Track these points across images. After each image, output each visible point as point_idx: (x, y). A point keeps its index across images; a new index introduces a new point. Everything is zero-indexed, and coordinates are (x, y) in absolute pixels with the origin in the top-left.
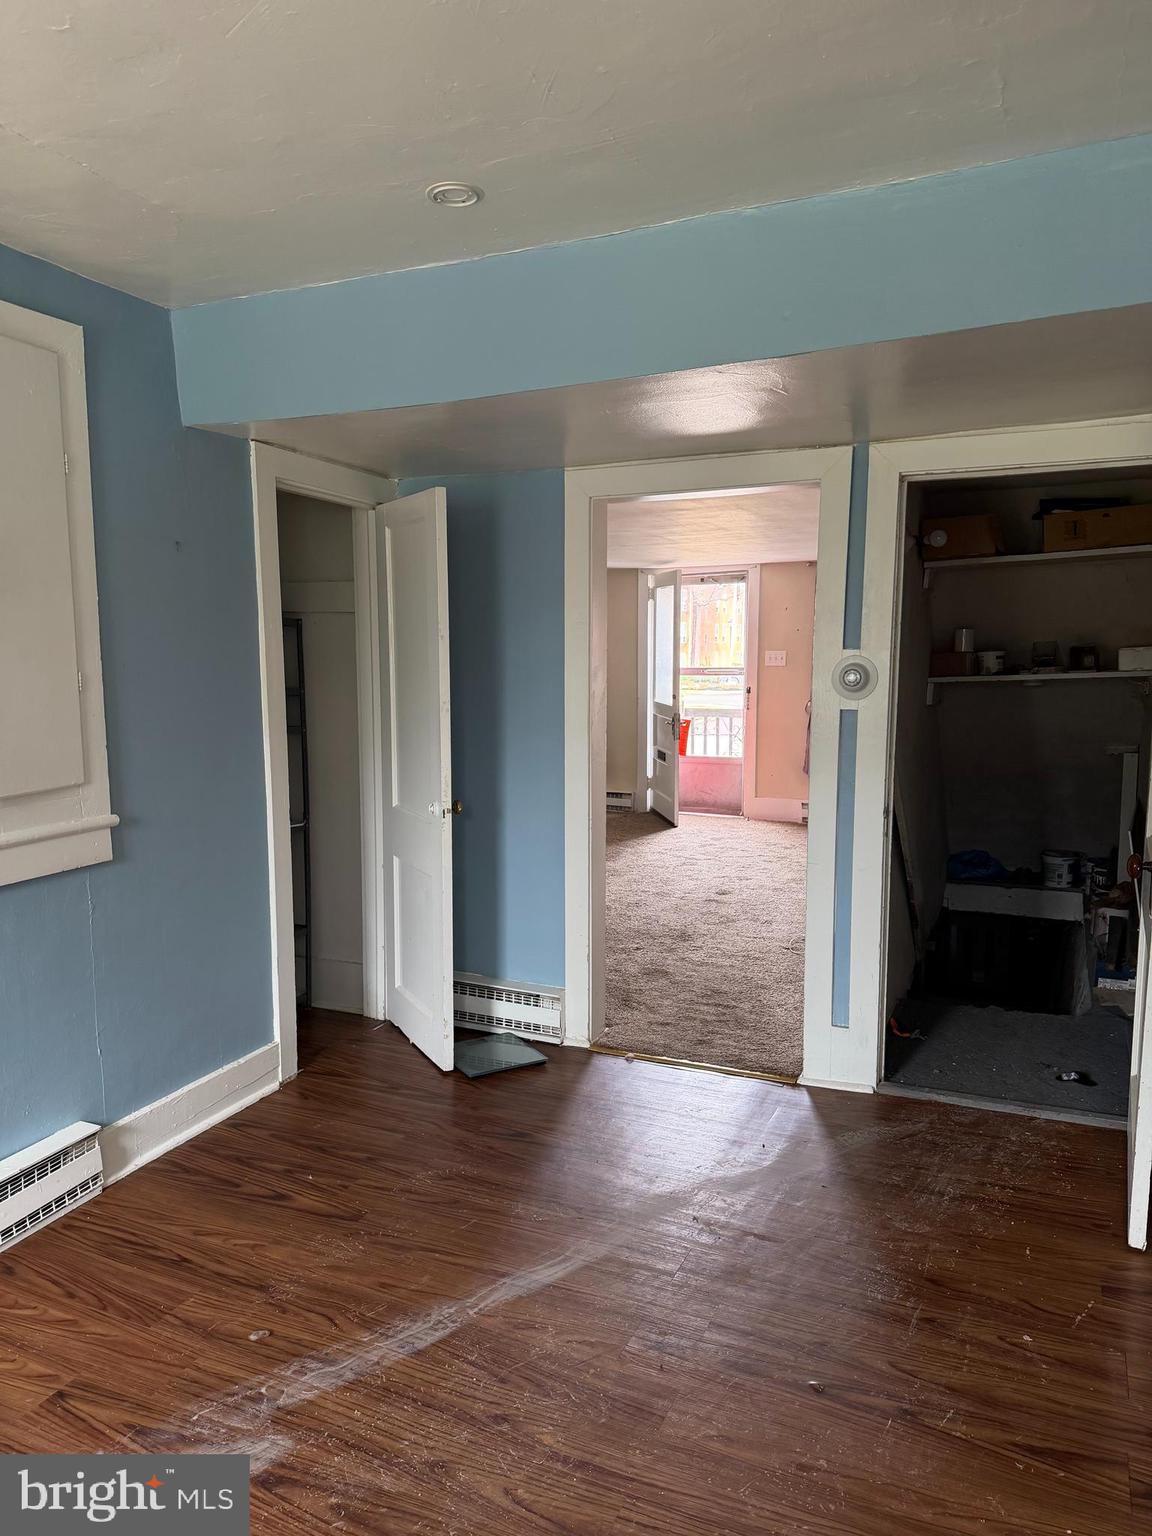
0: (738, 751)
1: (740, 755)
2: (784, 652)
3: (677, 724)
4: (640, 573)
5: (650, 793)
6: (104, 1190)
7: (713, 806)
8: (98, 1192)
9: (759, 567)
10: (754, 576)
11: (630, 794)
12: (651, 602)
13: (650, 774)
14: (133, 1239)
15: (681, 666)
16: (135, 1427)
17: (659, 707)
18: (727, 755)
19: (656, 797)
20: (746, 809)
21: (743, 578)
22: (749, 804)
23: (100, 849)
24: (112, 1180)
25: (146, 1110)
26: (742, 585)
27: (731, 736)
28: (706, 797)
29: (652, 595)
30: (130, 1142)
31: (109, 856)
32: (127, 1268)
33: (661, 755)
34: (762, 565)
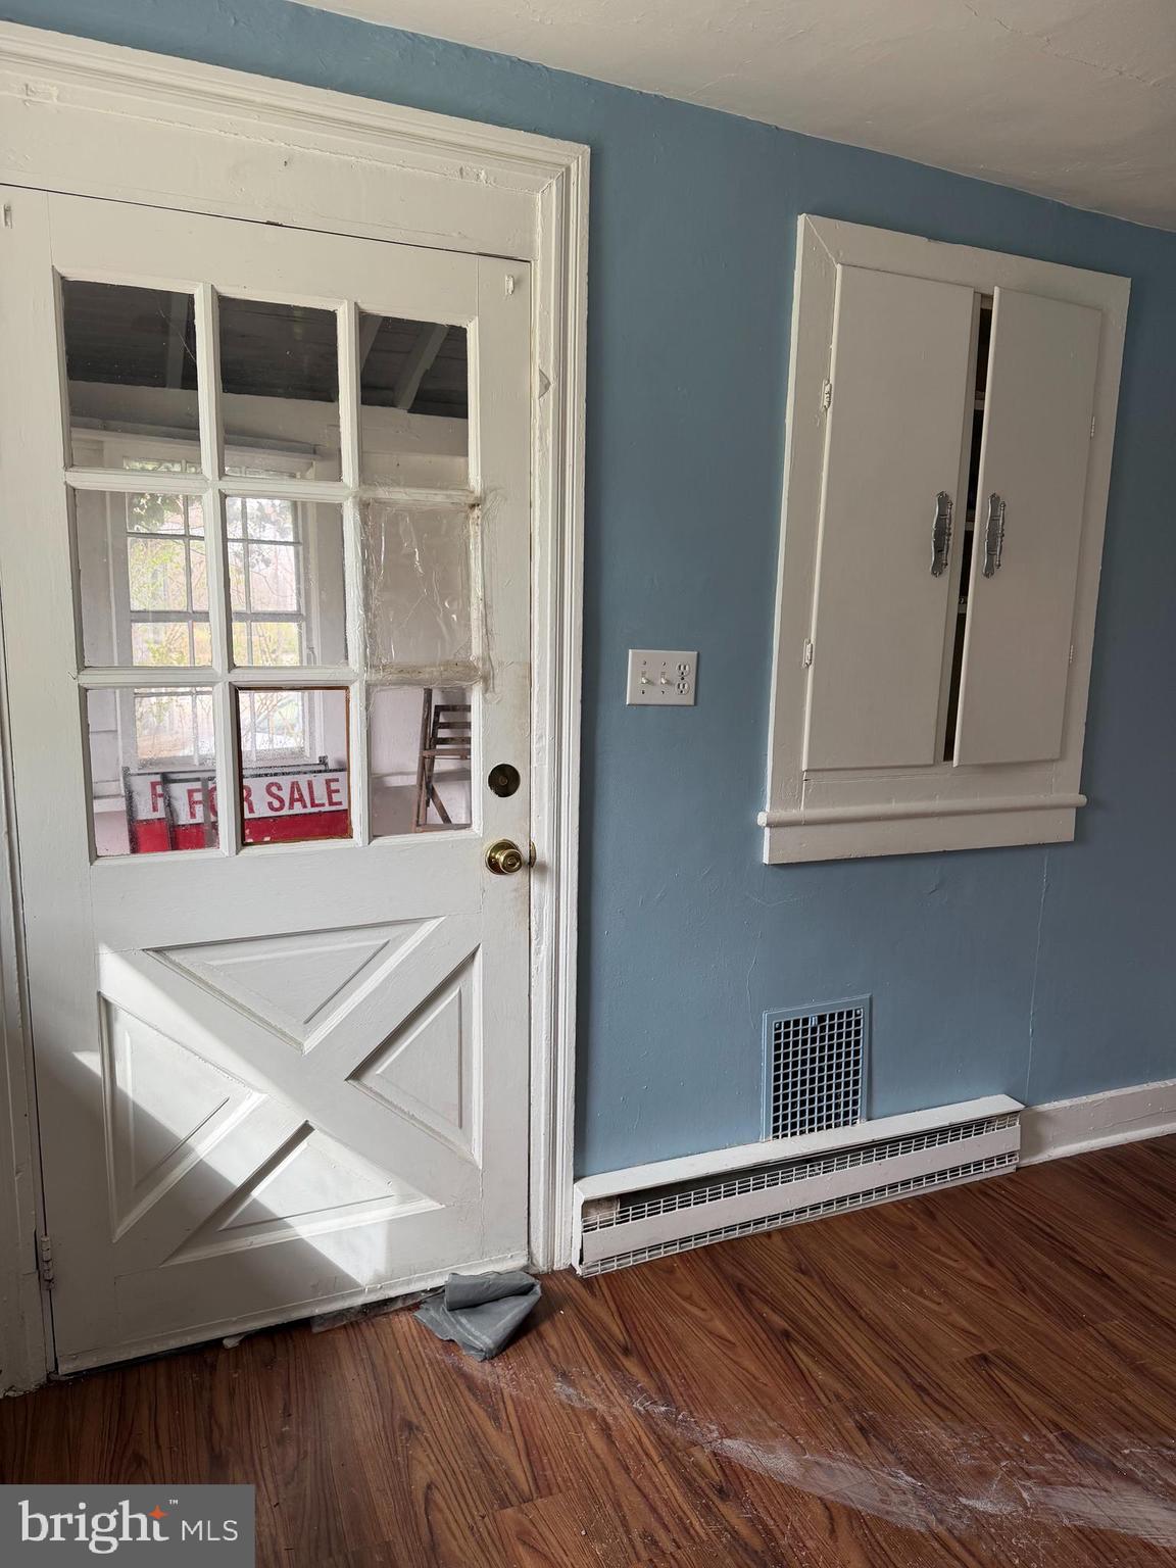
6: (1017, 1169)
8: (1012, 1169)
14: (1048, 1230)
16: (1061, 1429)
23: (1062, 828)
24: (1026, 1162)
25: (1066, 1103)
30: (1048, 1130)
31: (1071, 837)
32: (1045, 1260)
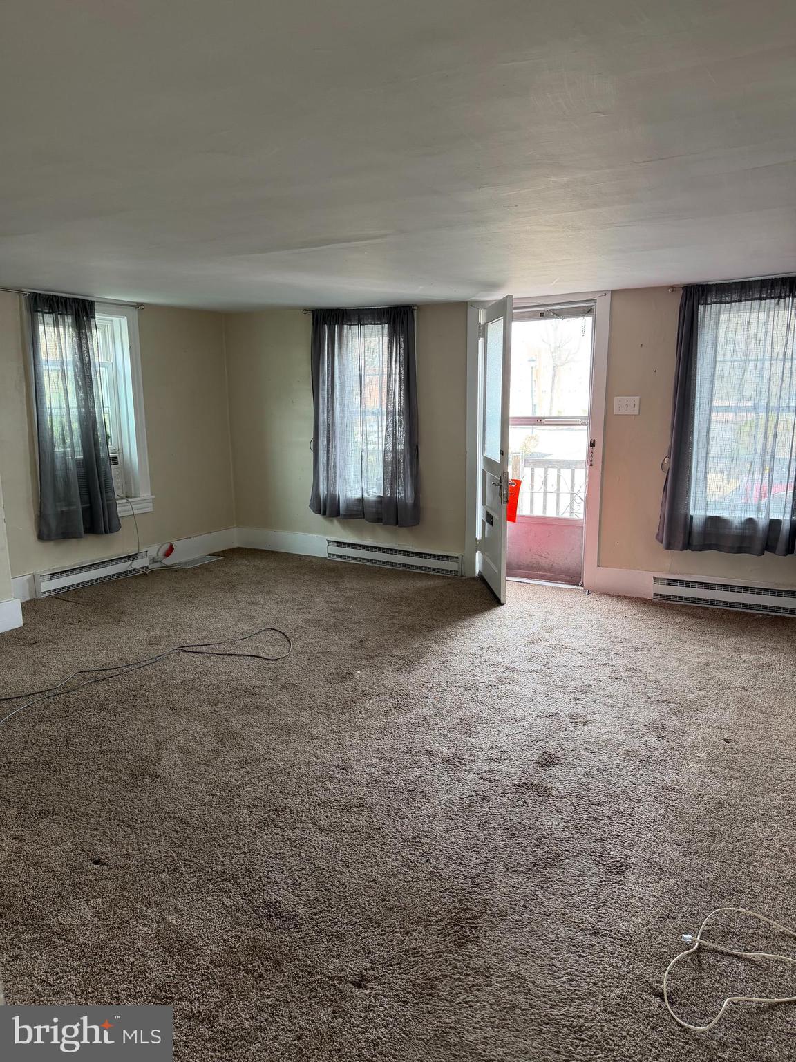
0: (579, 513)
1: (581, 516)
2: (638, 398)
3: (504, 485)
4: (469, 306)
5: (479, 556)
7: (550, 571)
9: (609, 295)
10: (603, 306)
11: (457, 557)
12: (481, 341)
13: (479, 536)
15: (510, 416)
17: (488, 462)
18: (567, 516)
19: (485, 563)
20: (587, 577)
21: (589, 311)
22: (591, 574)
26: (589, 320)
27: (572, 494)
28: (542, 561)
29: (483, 332)
33: (489, 519)
34: (613, 292)
